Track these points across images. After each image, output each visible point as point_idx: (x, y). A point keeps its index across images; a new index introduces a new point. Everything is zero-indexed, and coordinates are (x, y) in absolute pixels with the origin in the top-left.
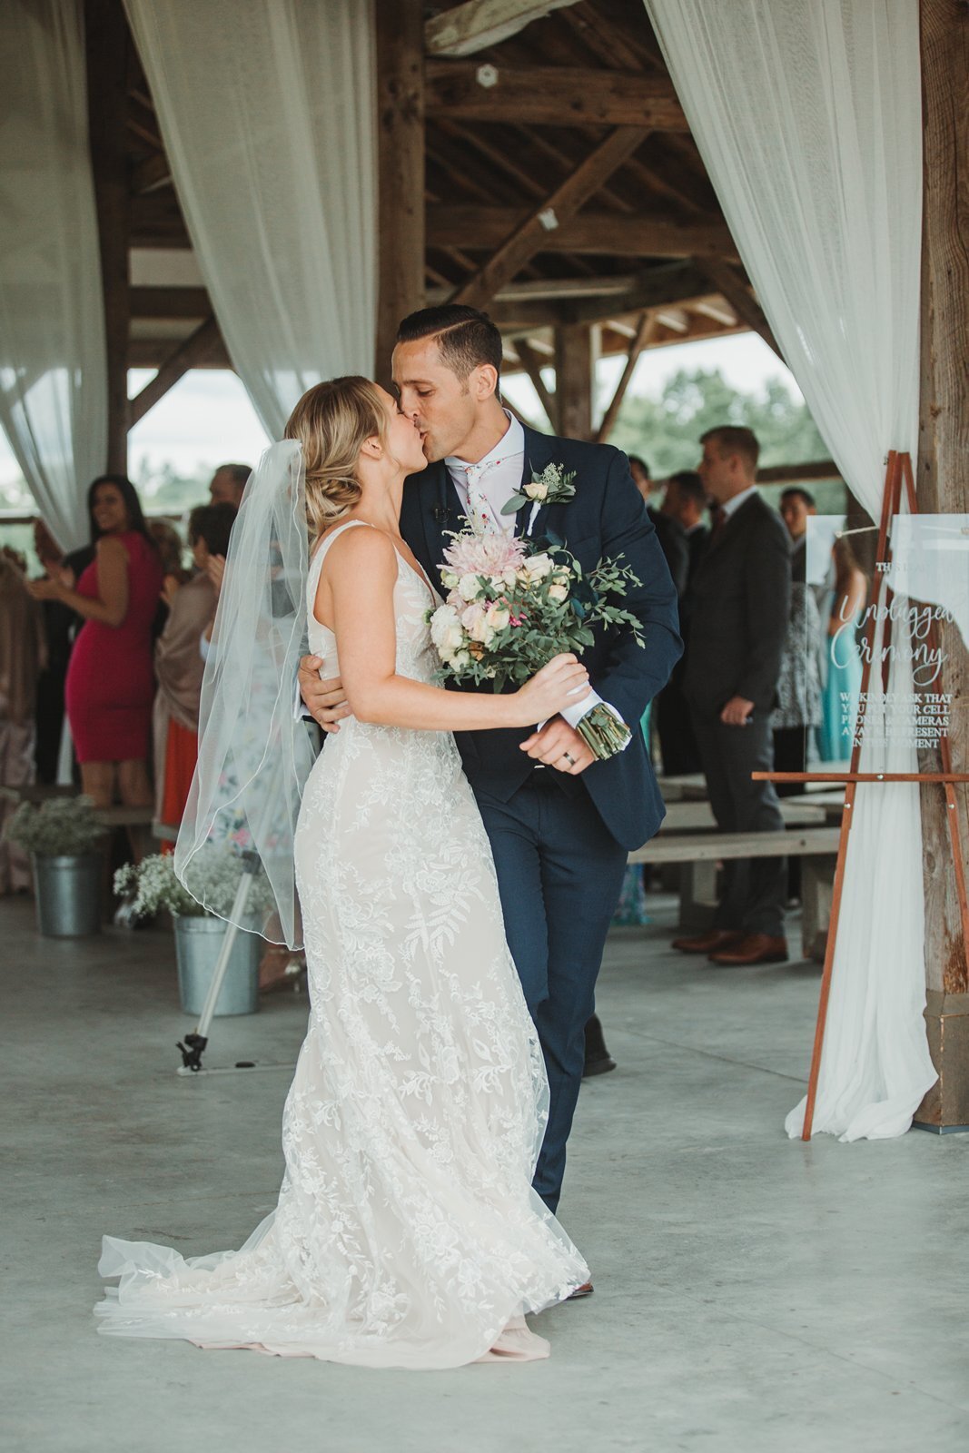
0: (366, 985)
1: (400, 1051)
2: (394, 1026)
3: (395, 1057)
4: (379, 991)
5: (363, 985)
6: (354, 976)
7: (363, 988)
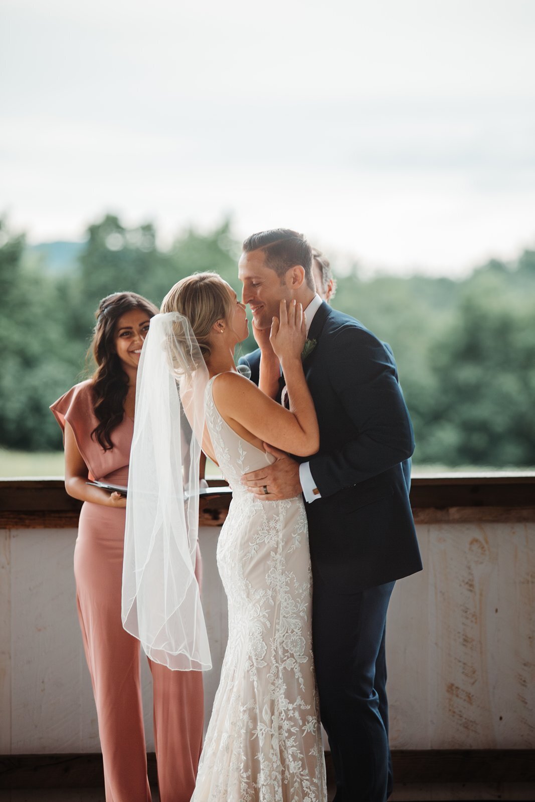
0: (288, 658)
1: (304, 703)
2: (302, 686)
3: (301, 707)
4: (296, 661)
5: (286, 658)
6: (280, 652)
7: (285, 660)
